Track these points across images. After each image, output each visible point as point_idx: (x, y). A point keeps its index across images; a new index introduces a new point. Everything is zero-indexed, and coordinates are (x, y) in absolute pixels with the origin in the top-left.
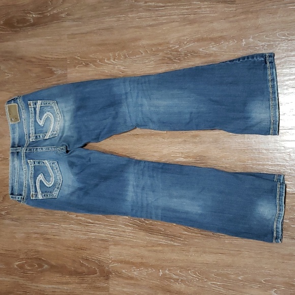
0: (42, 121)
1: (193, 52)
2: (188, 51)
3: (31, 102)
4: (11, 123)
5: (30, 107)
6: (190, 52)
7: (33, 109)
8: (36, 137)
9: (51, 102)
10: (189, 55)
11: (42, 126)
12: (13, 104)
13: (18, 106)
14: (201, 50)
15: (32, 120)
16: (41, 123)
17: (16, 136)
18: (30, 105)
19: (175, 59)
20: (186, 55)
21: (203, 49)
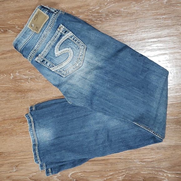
0: (60, 52)
1: (115, 12)
2: (109, 12)
3: (63, 27)
4: (28, 26)
5: (58, 29)
6: (111, 13)
7: (59, 34)
8: (44, 61)
9: (81, 43)
10: (110, 15)
11: (56, 56)
12: (45, 13)
13: (49, 20)
14: (122, 9)
15: (51, 43)
16: (57, 53)
17: (23, 42)
18: (60, 28)
19: (96, 20)
20: (107, 15)
21: (124, 9)
